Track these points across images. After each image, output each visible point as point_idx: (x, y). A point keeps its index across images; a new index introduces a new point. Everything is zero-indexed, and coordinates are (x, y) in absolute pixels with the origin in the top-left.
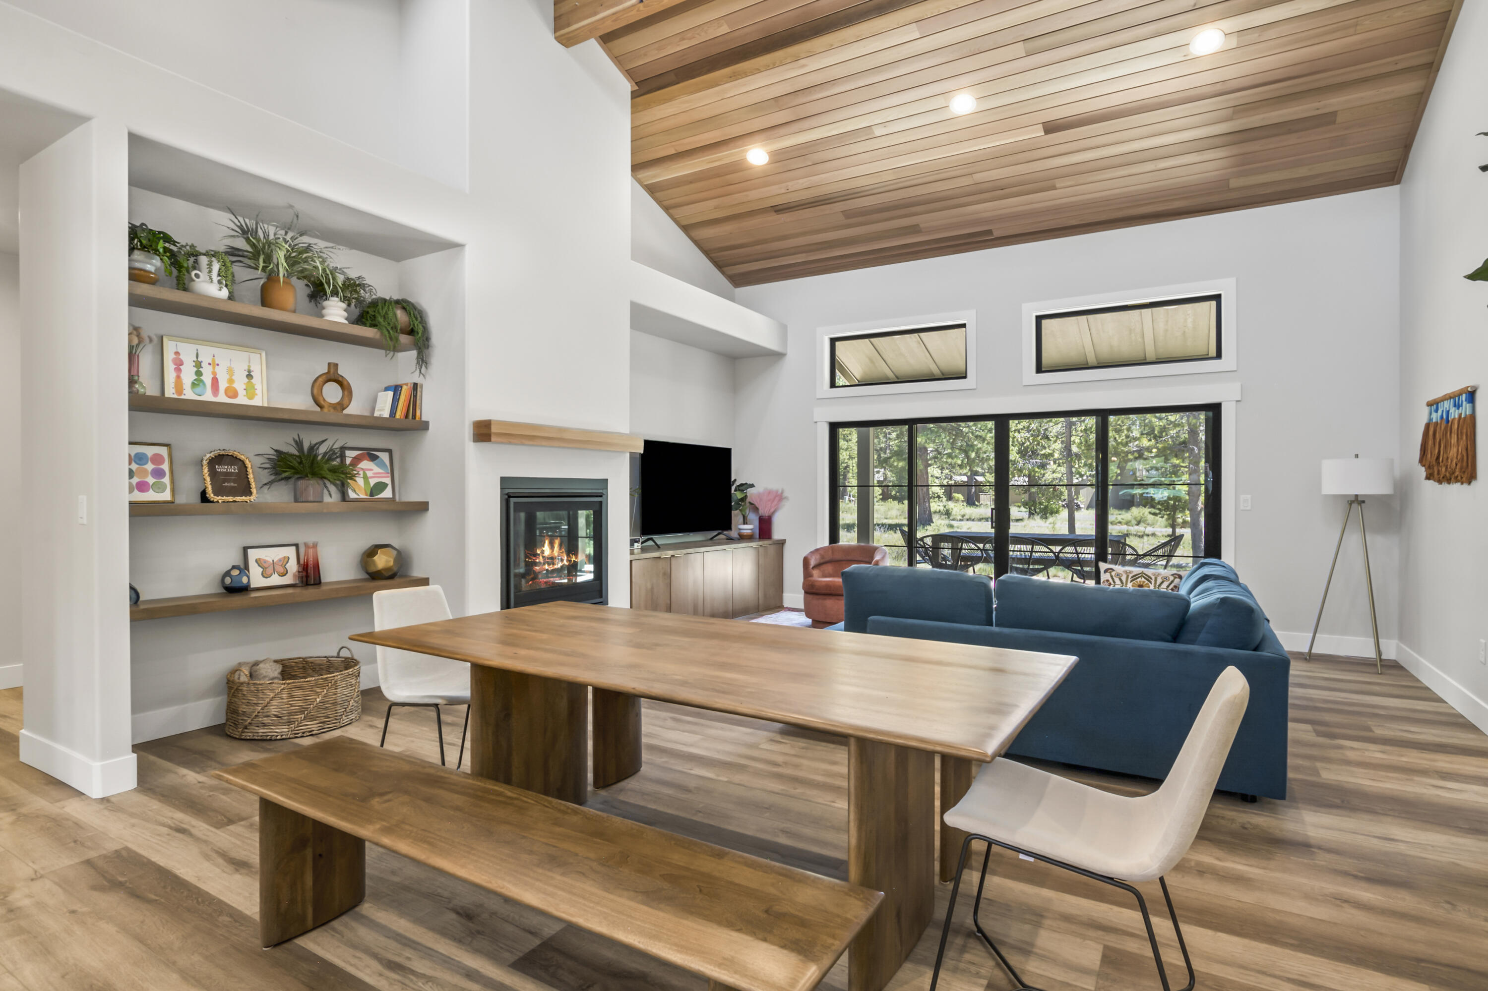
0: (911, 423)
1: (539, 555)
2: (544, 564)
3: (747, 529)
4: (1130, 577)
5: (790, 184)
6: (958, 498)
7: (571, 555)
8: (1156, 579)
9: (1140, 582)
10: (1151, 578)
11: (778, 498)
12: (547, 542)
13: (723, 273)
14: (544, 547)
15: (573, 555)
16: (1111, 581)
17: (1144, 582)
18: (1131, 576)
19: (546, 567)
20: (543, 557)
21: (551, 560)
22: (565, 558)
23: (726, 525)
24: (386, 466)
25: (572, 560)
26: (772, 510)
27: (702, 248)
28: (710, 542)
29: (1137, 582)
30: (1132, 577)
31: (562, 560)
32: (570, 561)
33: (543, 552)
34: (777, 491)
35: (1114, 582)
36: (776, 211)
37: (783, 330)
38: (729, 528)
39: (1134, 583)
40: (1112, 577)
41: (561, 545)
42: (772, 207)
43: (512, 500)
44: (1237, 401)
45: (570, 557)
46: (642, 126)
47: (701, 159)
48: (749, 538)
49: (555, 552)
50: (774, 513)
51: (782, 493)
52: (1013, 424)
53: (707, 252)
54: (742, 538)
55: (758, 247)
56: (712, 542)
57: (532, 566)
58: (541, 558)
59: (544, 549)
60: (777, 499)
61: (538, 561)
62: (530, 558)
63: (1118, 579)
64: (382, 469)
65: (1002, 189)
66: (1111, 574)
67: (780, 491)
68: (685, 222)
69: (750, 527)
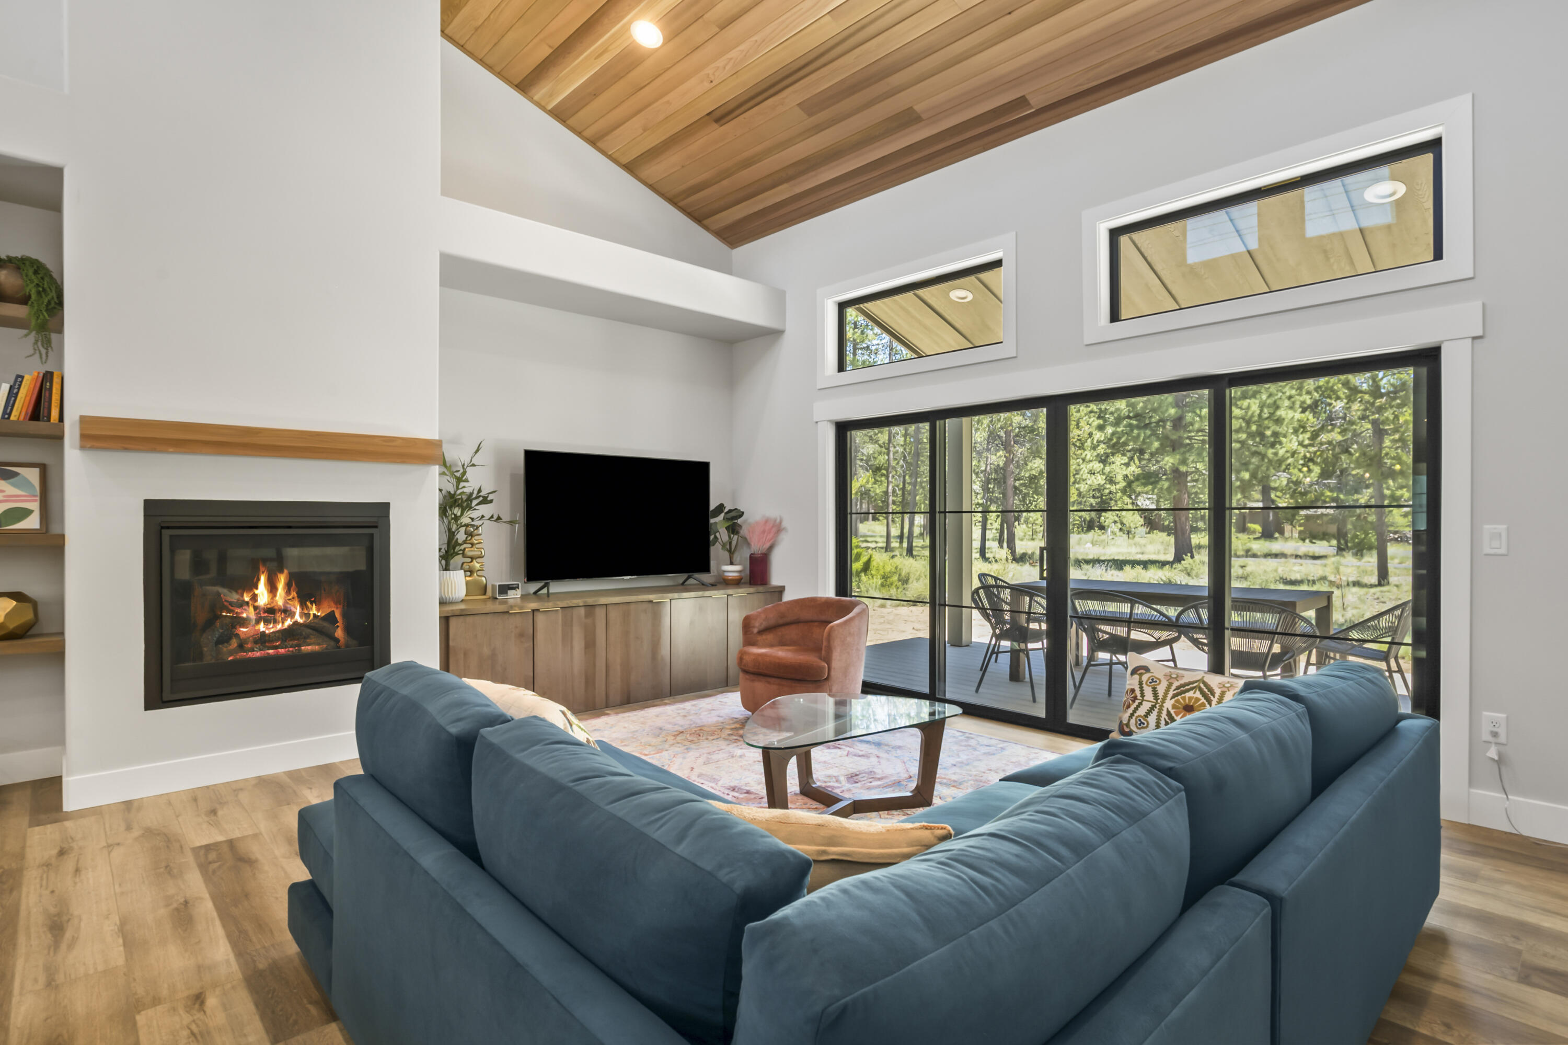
0: (933, 417)
1: (247, 603)
2: (258, 622)
3: (732, 570)
4: (1174, 687)
5: (709, 70)
6: (1255, 529)
7: (308, 604)
8: (1223, 694)
9: (1190, 698)
10: (1213, 694)
11: (776, 528)
12: (263, 579)
13: (707, 228)
14: (257, 588)
15: (312, 603)
16: (1138, 693)
17: (1197, 700)
18: (1176, 684)
19: (262, 627)
20: (256, 608)
21: (270, 613)
22: (298, 610)
23: (705, 567)
24: (33, 486)
25: (311, 613)
26: (767, 545)
27: (663, 195)
28: (681, 587)
29: (1184, 698)
30: (1178, 688)
31: (292, 614)
32: (308, 615)
33: (254, 598)
34: (775, 521)
35: (1143, 695)
36: (717, 121)
37: (778, 299)
38: (706, 569)
39: (1177, 701)
40: (1141, 683)
41: (288, 586)
42: (708, 114)
43: (166, 533)
44: (1474, 338)
45: (307, 608)
46: (492, 17)
47: (585, 54)
48: (737, 583)
49: (277, 598)
50: (771, 548)
51: (780, 523)
52: (1077, 412)
53: (673, 201)
54: (724, 583)
55: (725, 183)
56: (683, 587)
57: (234, 627)
58: (251, 609)
59: (256, 592)
60: (774, 530)
61: (244, 615)
62: (229, 611)
63: (1150, 689)
64: (22, 490)
65: (1010, 13)
66: (1140, 678)
67: (778, 521)
68: (625, 160)
69: (737, 568)
